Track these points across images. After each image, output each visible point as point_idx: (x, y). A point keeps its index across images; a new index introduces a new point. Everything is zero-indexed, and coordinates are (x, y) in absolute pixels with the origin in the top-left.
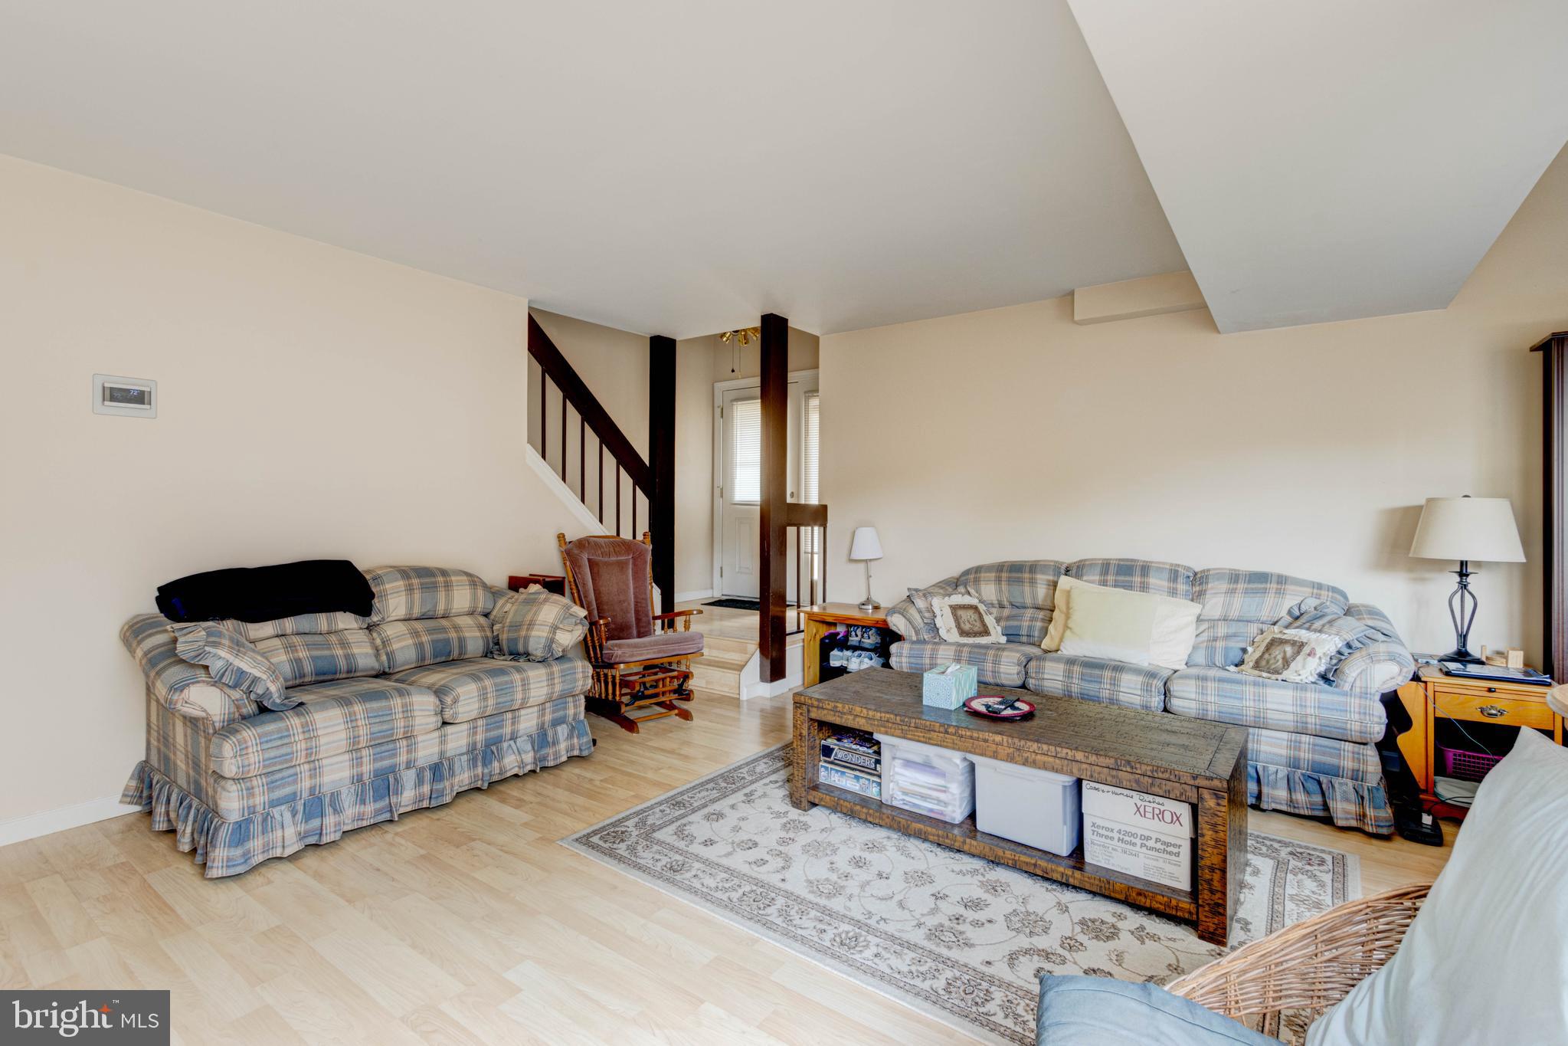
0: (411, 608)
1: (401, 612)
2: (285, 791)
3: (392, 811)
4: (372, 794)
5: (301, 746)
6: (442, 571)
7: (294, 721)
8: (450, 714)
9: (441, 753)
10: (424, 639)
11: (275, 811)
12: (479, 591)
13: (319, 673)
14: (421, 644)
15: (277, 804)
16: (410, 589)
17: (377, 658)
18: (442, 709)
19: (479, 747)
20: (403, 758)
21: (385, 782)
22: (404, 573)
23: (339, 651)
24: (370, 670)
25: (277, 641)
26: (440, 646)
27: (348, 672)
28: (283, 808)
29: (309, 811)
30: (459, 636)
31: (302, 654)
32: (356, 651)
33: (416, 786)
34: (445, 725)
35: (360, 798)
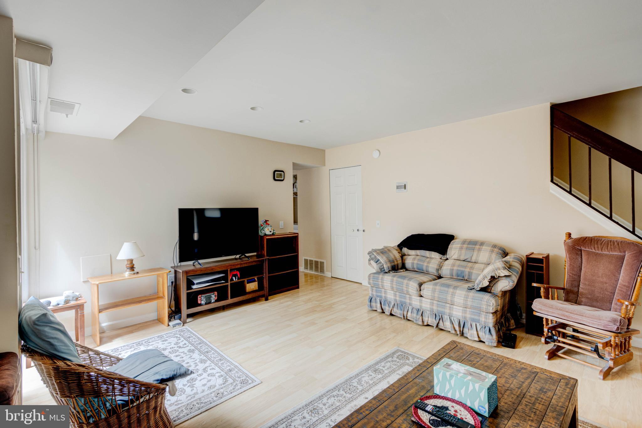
0: (460, 256)
1: (455, 257)
2: (379, 294)
3: (404, 316)
4: (399, 307)
5: (380, 283)
6: (482, 244)
7: (381, 276)
8: (422, 293)
9: (421, 306)
10: (455, 268)
11: (377, 298)
12: (494, 256)
13: (418, 269)
14: (453, 270)
15: (378, 296)
16: (461, 248)
17: (438, 270)
18: (420, 290)
19: (435, 312)
20: (408, 301)
21: (402, 305)
22: (464, 242)
23: (425, 264)
24: (434, 273)
25: (414, 256)
26: (459, 273)
27: (427, 271)
28: (379, 298)
29: (384, 303)
30: (470, 271)
31: (416, 262)
32: (430, 265)
33: (411, 313)
34: (421, 296)
35: (396, 306)
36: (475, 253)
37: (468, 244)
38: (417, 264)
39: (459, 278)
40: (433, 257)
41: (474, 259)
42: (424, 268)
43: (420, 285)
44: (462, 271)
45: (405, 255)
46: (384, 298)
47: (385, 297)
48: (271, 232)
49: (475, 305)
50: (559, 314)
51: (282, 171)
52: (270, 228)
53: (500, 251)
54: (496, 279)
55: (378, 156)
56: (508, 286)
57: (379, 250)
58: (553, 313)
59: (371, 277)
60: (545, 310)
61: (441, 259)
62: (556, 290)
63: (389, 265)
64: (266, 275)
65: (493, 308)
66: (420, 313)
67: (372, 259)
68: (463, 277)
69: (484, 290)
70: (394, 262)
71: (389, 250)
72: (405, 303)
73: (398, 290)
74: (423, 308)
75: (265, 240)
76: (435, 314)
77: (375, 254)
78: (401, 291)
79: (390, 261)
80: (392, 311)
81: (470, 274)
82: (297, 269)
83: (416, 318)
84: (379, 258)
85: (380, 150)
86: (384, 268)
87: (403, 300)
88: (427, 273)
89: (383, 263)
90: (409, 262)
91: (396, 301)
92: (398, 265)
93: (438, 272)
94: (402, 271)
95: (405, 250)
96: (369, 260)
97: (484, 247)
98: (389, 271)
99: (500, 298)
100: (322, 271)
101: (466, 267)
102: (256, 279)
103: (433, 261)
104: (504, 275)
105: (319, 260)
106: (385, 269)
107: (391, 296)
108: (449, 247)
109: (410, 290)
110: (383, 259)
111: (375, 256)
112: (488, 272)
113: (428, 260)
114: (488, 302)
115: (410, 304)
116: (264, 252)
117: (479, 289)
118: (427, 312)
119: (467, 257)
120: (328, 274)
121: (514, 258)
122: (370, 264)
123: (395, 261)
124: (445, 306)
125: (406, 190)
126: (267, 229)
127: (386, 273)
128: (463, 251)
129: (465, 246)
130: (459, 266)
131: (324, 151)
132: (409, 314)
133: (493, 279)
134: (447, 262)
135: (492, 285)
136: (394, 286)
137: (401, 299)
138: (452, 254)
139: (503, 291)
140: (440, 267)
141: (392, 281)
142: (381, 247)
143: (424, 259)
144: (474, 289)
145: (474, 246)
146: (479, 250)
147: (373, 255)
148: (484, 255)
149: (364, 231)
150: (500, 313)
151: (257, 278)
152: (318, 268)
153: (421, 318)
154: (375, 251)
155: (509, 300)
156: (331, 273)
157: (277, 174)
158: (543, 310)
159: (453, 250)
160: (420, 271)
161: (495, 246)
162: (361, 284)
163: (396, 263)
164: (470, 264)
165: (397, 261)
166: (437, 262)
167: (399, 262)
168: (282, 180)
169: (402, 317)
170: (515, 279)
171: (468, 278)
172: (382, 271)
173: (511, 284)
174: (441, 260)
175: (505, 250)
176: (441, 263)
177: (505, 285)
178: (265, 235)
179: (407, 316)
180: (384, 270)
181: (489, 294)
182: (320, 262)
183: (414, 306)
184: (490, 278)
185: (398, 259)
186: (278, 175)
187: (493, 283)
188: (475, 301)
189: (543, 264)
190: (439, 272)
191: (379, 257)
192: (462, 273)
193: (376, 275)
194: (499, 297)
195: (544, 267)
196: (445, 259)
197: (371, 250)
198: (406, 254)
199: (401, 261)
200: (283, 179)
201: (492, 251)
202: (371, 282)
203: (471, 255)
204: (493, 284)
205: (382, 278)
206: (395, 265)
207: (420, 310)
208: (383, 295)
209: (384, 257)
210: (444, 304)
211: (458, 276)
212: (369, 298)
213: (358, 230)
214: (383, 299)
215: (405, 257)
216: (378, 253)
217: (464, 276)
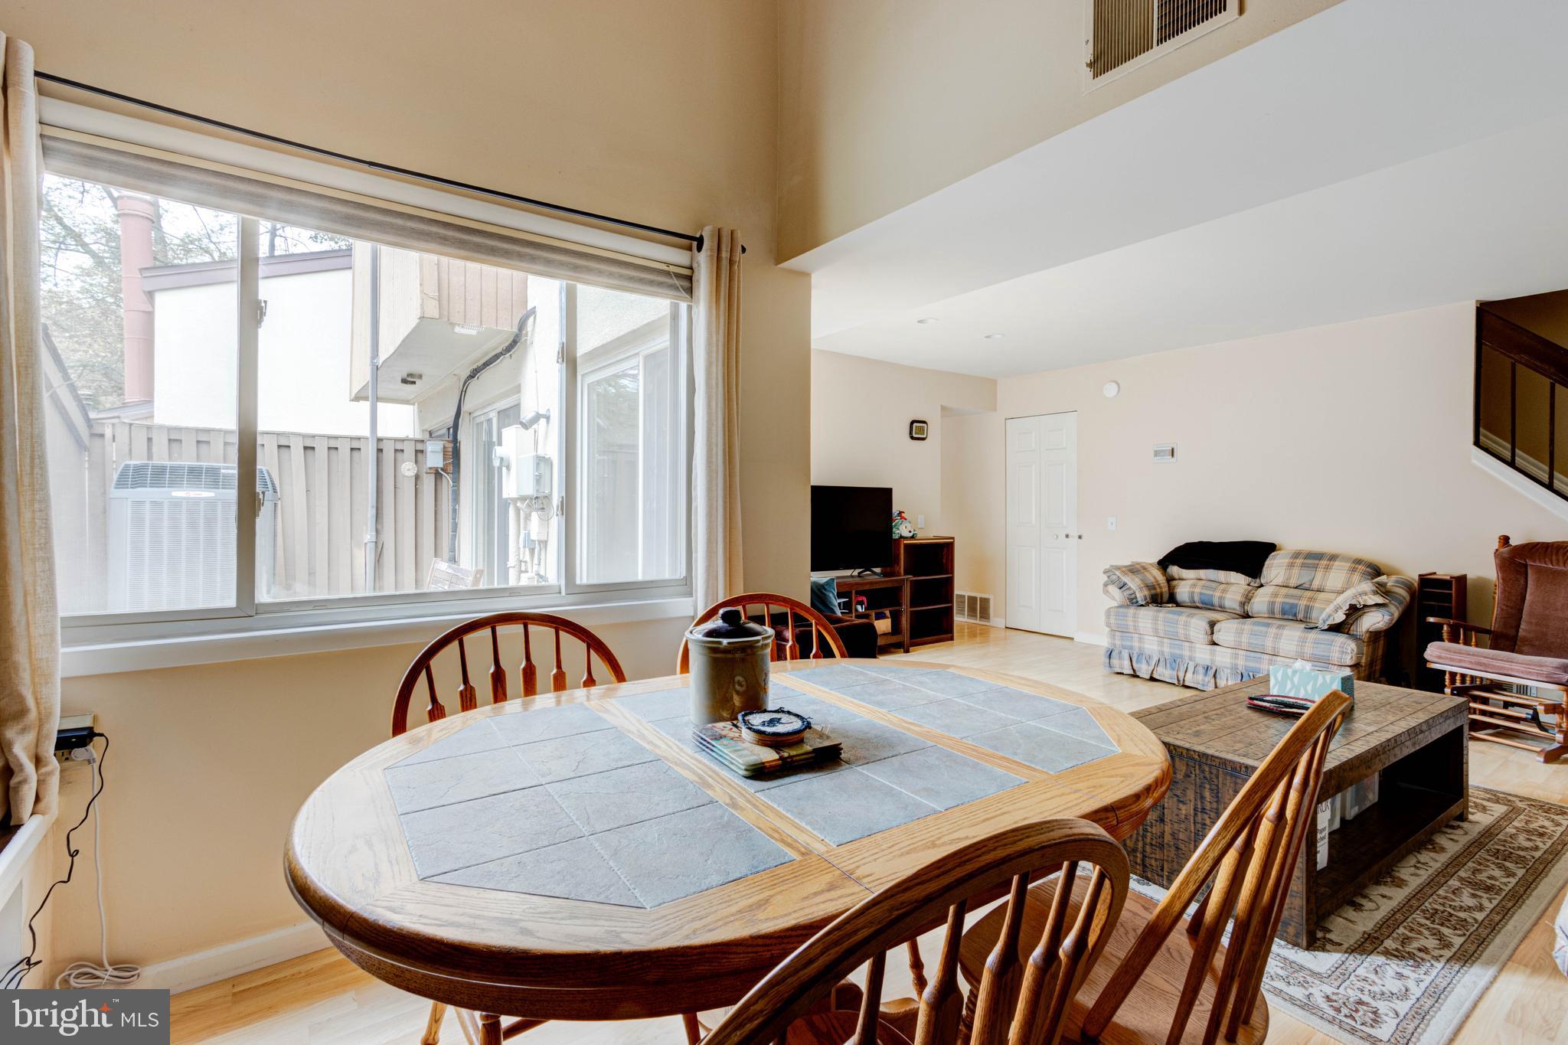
0: (1289, 578)
2: (1128, 643)
3: (1178, 680)
4: (1168, 665)
5: (1131, 623)
6: (1333, 558)
7: (1132, 610)
8: (1215, 638)
9: (1212, 661)
10: (1279, 600)
11: (1123, 650)
12: (1356, 577)
13: (1202, 603)
14: (1273, 603)
15: (1124, 647)
16: (1291, 565)
17: (1243, 604)
18: (1212, 633)
19: (1241, 669)
20: (1186, 653)
21: (1174, 661)
22: (1297, 555)
23: (1217, 594)
24: (1234, 609)
25: (1191, 582)
26: (1287, 607)
27: (1221, 607)
28: (1127, 651)
29: (1138, 658)
30: (1308, 603)
31: (1197, 590)
32: (1228, 596)
33: (1194, 673)
34: (1214, 644)
35: (1162, 663)
36: (1319, 575)
37: (1305, 558)
38: (1201, 594)
39: (1286, 617)
40: (1233, 581)
41: (1316, 585)
42: (1216, 601)
43: (1212, 624)
44: (1293, 604)
45: (1174, 579)
46: (1137, 650)
47: (1140, 648)
48: (910, 532)
49: (1317, 653)
50: (1471, 662)
51: (924, 422)
52: (908, 525)
53: (1369, 570)
54: (1359, 609)
55: (1116, 392)
56: (1381, 623)
57: (1125, 567)
58: (1461, 661)
59: (1112, 614)
60: (1447, 658)
61: (1249, 585)
62: (1473, 633)
63: (1146, 593)
64: (906, 608)
65: (1352, 657)
66: (1211, 673)
67: (1113, 583)
68: (1295, 615)
69: (1336, 628)
70: (1155, 589)
71: (1145, 568)
72: (1181, 657)
73: (1169, 635)
74: (1217, 663)
75: (902, 546)
76: (1242, 674)
77: (1118, 573)
78: (1173, 637)
79: (1148, 586)
80: (1154, 672)
81: (1308, 609)
82: (950, 605)
83: (1204, 681)
84: (1126, 581)
85: (1119, 382)
86: (1136, 598)
87: (1177, 652)
88: (1222, 609)
89: (1134, 589)
90: (1183, 592)
91: (1163, 655)
92: (1161, 594)
93: (1244, 608)
94: (1170, 605)
95: (1174, 570)
96: (1106, 585)
97: (1336, 563)
98: (1147, 604)
99: (1365, 644)
100: (985, 614)
101: (1300, 598)
102: (888, 613)
103: (1233, 588)
104: (1374, 603)
105: (979, 595)
106: (1139, 599)
107: (1151, 646)
108: (1267, 562)
109: (1192, 634)
110: (1134, 583)
111: (1119, 577)
112: (1344, 601)
113: (1222, 587)
114: (1343, 647)
115: (1191, 659)
116: (900, 568)
117: (1326, 627)
118: (1225, 670)
119: (1304, 579)
120: (997, 621)
121: (1397, 582)
122: (1106, 592)
123: (1157, 586)
124: (1260, 658)
125: (1173, 460)
126: (904, 528)
127: (1142, 605)
128: (1296, 571)
129: (1299, 561)
130: (1287, 596)
131: (996, 381)
132: (1189, 675)
133: (1355, 611)
134: (1261, 590)
135: (1351, 622)
136: (1161, 627)
137: (1172, 651)
138: (1272, 576)
139: (1371, 632)
140: (1247, 599)
141: (1156, 619)
142: (1128, 563)
143: (1214, 585)
144: (1317, 628)
145: (1317, 562)
146: (1327, 568)
147: (1116, 577)
148: (1336, 577)
149: (1080, 537)
150: (1365, 670)
151: (890, 611)
152: (977, 610)
153: (1213, 680)
154: (1118, 568)
155: (1383, 652)
156: (1004, 620)
157: (916, 427)
158: (1443, 658)
159: (1275, 569)
160: (1207, 606)
161: (1359, 562)
162: (1072, 639)
163: (1159, 590)
164: (1308, 594)
165: (1161, 588)
166: (1242, 591)
167: (1164, 590)
168: (923, 439)
169: (1176, 682)
170: (1395, 612)
171: (1304, 617)
172: (1133, 601)
173: (1387, 618)
174: (1250, 588)
175: (1380, 569)
176: (1249, 592)
177: (1375, 621)
178: (901, 537)
179: (1184, 680)
180: (1137, 602)
181: (1346, 635)
182: (981, 598)
183: (1198, 661)
184: (1348, 607)
185: (1162, 585)
186: (917, 430)
187: (1353, 617)
188: (1319, 645)
189: (1452, 590)
190: (1246, 607)
191: (1125, 579)
192: (1291, 608)
193: (1122, 610)
194: (1364, 642)
195: (1454, 594)
196: (1256, 585)
197: (1108, 567)
198: (1177, 577)
199: (1167, 589)
200: (924, 436)
201: (1354, 570)
202: (1112, 621)
203: (1311, 578)
204: (1353, 619)
205: (1135, 614)
206: (1156, 595)
207: (1211, 668)
208: (1136, 644)
209: (1137, 580)
210: (1259, 655)
211: (1285, 614)
212: (1107, 652)
213: (1067, 536)
214: (1135, 652)
215: (1174, 583)
216: (1123, 572)
217: (1296, 613)
